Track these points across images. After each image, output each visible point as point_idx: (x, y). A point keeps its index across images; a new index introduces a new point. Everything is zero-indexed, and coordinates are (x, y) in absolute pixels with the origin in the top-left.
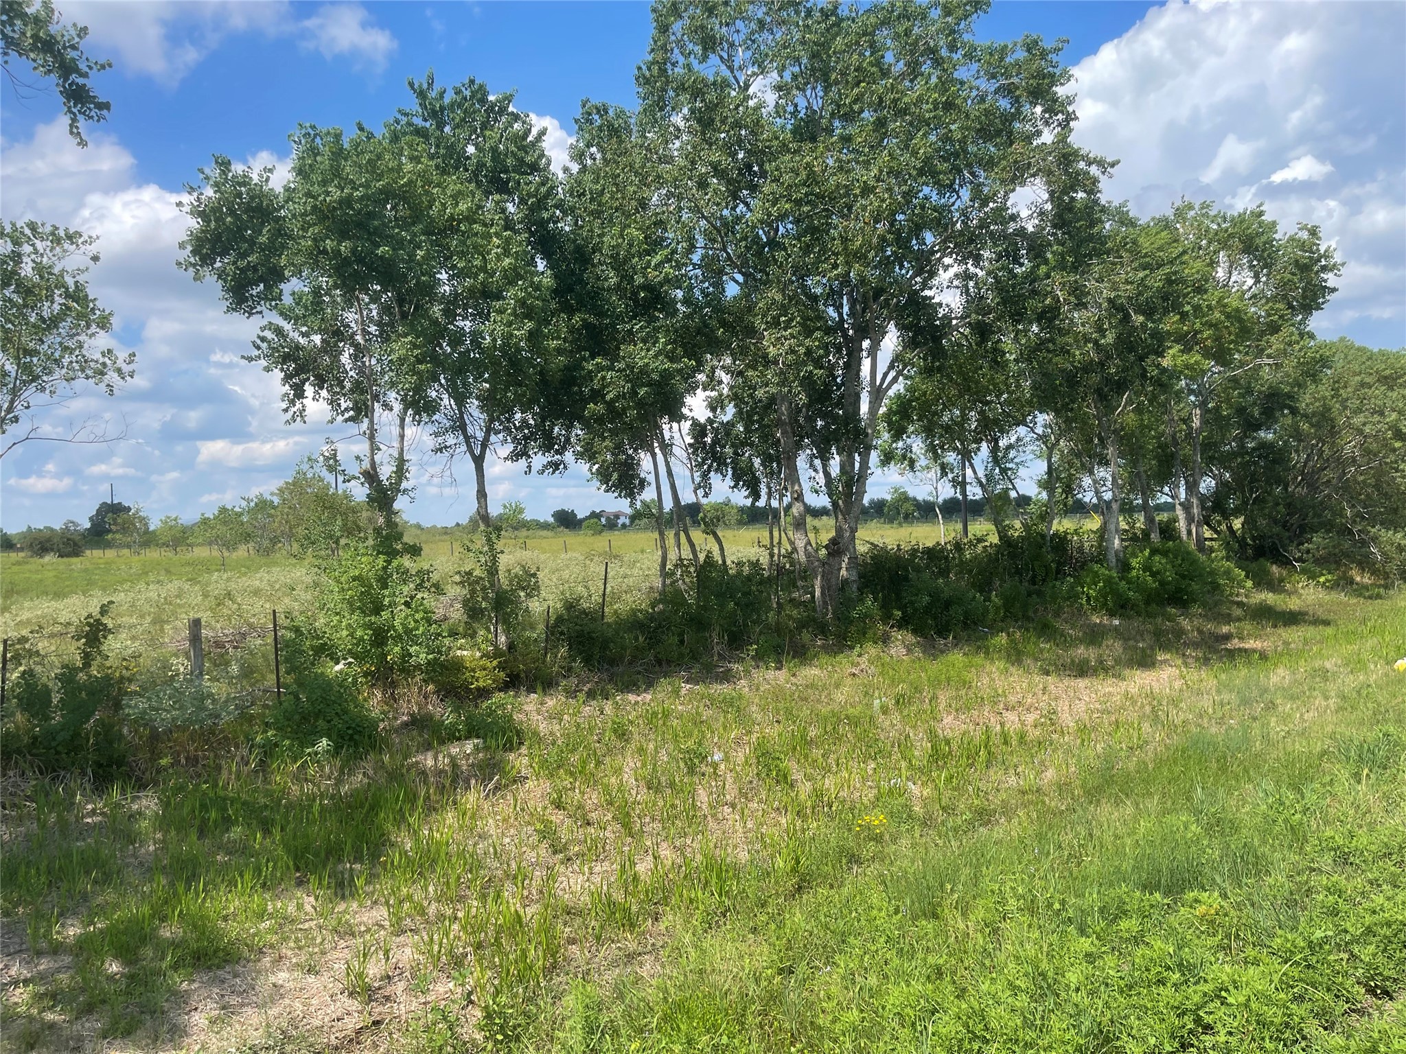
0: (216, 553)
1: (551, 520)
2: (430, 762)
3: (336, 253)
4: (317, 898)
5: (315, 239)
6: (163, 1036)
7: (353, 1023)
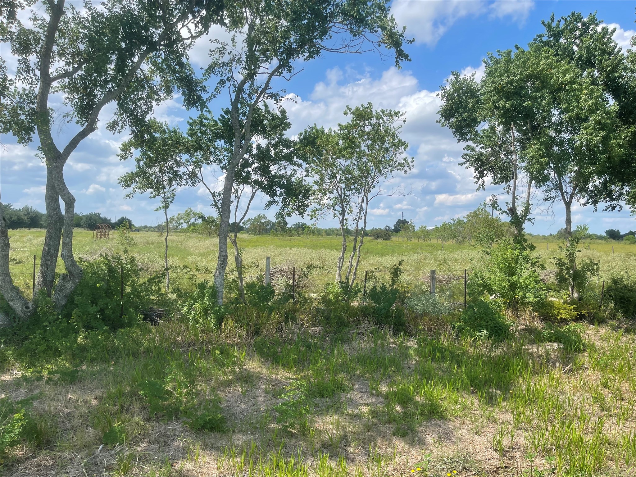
0: (440, 242)
1: (605, 235)
2: (535, 350)
3: (504, 107)
4: (480, 401)
5: (494, 102)
6: (415, 442)
7: (495, 463)
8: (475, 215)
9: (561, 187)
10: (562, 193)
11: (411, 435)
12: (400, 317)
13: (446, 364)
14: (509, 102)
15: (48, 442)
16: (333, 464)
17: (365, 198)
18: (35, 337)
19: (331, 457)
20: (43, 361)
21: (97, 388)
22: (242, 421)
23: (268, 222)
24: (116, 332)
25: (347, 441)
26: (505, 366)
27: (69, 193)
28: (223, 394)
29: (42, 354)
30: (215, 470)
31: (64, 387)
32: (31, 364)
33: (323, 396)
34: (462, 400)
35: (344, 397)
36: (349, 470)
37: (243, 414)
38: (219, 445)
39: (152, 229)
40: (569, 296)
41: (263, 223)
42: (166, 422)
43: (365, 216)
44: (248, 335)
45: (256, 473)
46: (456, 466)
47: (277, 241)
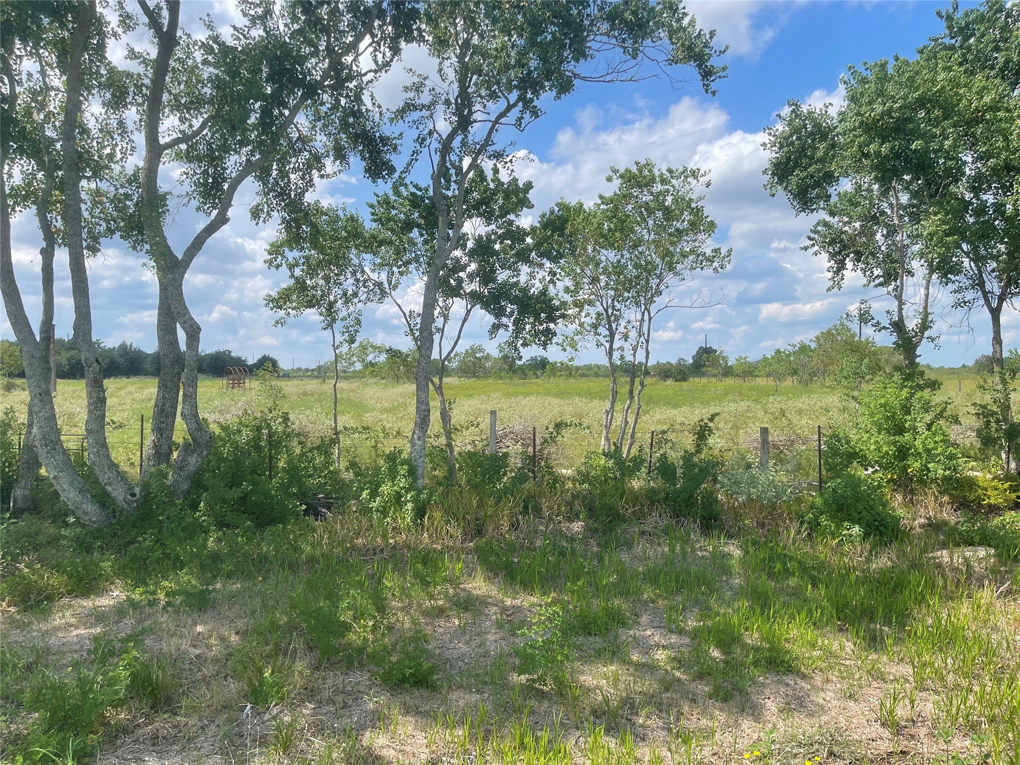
0: (771, 383)
2: (946, 559)
3: (878, 154)
4: (855, 645)
5: (860, 146)
6: (747, 710)
7: (885, 746)
8: (828, 335)
9: (982, 285)
10: (985, 294)
11: (738, 698)
12: (711, 505)
13: (792, 582)
14: (887, 145)
15: (169, 701)
16: (612, 743)
17: (646, 313)
18: (145, 539)
19: (608, 731)
20: (156, 576)
21: (239, 617)
22: (461, 673)
23: (487, 357)
24: (263, 532)
25: (632, 706)
26: (896, 586)
27: (192, 319)
28: (429, 627)
29: (156, 565)
30: (424, 747)
31: (190, 616)
32: (140, 581)
33: (589, 634)
34: (823, 642)
35: (625, 635)
36: (638, 753)
37: (463, 661)
38: (427, 708)
39: (310, 373)
40: (1002, 469)
41: (479, 359)
42: (344, 670)
43: (647, 341)
44: (465, 534)
45: (488, 755)
46: (817, 750)
47: (503, 386)
